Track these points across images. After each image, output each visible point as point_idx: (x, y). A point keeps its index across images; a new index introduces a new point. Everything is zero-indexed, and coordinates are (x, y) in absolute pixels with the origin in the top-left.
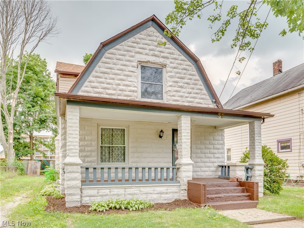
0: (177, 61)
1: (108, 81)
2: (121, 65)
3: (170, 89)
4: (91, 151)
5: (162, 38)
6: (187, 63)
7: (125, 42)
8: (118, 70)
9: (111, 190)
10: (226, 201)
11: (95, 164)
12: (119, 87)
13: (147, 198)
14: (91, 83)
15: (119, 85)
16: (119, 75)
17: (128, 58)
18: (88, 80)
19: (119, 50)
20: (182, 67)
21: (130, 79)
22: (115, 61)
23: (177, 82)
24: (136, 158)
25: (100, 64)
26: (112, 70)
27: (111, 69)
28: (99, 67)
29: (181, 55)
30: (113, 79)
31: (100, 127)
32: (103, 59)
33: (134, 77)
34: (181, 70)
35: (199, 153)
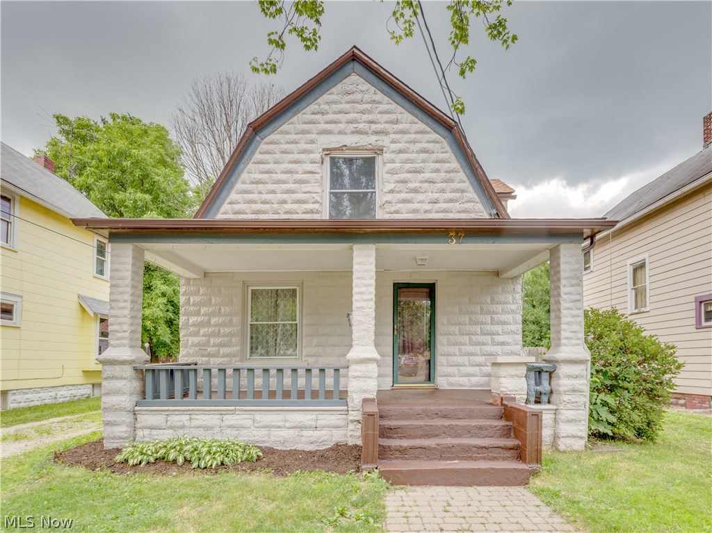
0: (407, 137)
1: (265, 197)
2: (289, 163)
3: (389, 197)
5: (375, 93)
6: (430, 135)
7: (299, 115)
8: (283, 172)
9: (193, 417)
10: (441, 458)
12: (285, 206)
13: (269, 436)
14: (234, 205)
15: (285, 202)
16: (284, 182)
17: (303, 146)
18: (228, 200)
19: (287, 133)
20: (418, 146)
21: (305, 188)
22: (278, 156)
23: (404, 182)
24: (316, 346)
25: (251, 166)
26: (272, 175)
27: (271, 173)
28: (249, 173)
29: (416, 120)
30: (273, 192)
31: (250, 288)
32: (257, 156)
33: (315, 183)
34: (416, 155)
35: (456, 335)
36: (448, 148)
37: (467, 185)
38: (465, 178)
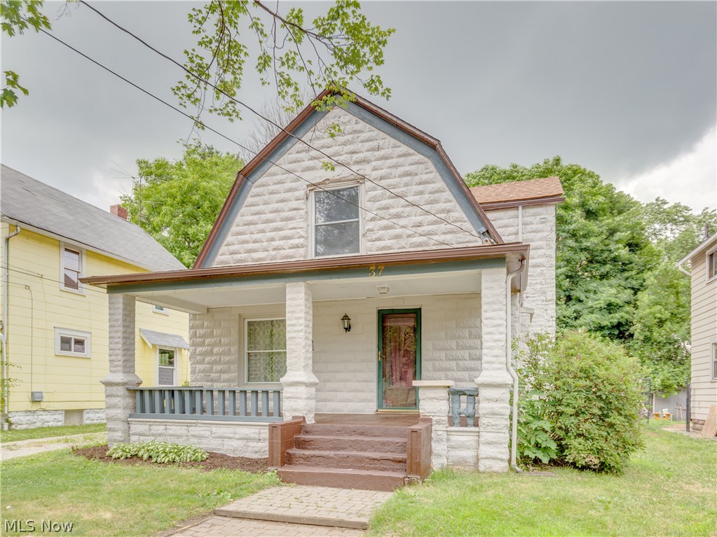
0: (389, 162)
1: (256, 236)
2: (276, 203)
3: (370, 225)
4: (228, 362)
5: (357, 123)
6: (413, 157)
7: (285, 156)
8: (271, 212)
11: (236, 384)
12: (273, 243)
14: (230, 247)
15: (273, 239)
16: (272, 221)
17: (288, 185)
18: (225, 243)
19: (275, 174)
20: (401, 170)
21: (291, 224)
22: (266, 197)
23: (386, 208)
25: (243, 210)
26: (262, 216)
27: (261, 214)
28: (242, 216)
29: (399, 143)
30: (263, 231)
31: (247, 320)
32: (249, 200)
33: (300, 218)
34: (398, 180)
35: (442, 360)
36: (433, 168)
37: (454, 204)
38: (451, 197)
